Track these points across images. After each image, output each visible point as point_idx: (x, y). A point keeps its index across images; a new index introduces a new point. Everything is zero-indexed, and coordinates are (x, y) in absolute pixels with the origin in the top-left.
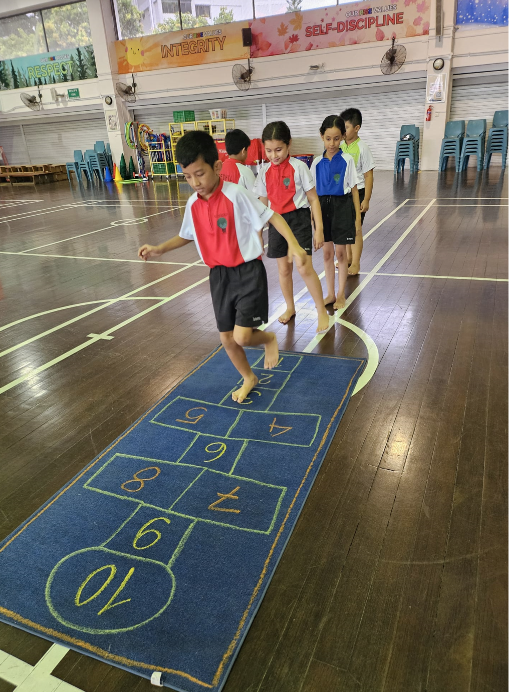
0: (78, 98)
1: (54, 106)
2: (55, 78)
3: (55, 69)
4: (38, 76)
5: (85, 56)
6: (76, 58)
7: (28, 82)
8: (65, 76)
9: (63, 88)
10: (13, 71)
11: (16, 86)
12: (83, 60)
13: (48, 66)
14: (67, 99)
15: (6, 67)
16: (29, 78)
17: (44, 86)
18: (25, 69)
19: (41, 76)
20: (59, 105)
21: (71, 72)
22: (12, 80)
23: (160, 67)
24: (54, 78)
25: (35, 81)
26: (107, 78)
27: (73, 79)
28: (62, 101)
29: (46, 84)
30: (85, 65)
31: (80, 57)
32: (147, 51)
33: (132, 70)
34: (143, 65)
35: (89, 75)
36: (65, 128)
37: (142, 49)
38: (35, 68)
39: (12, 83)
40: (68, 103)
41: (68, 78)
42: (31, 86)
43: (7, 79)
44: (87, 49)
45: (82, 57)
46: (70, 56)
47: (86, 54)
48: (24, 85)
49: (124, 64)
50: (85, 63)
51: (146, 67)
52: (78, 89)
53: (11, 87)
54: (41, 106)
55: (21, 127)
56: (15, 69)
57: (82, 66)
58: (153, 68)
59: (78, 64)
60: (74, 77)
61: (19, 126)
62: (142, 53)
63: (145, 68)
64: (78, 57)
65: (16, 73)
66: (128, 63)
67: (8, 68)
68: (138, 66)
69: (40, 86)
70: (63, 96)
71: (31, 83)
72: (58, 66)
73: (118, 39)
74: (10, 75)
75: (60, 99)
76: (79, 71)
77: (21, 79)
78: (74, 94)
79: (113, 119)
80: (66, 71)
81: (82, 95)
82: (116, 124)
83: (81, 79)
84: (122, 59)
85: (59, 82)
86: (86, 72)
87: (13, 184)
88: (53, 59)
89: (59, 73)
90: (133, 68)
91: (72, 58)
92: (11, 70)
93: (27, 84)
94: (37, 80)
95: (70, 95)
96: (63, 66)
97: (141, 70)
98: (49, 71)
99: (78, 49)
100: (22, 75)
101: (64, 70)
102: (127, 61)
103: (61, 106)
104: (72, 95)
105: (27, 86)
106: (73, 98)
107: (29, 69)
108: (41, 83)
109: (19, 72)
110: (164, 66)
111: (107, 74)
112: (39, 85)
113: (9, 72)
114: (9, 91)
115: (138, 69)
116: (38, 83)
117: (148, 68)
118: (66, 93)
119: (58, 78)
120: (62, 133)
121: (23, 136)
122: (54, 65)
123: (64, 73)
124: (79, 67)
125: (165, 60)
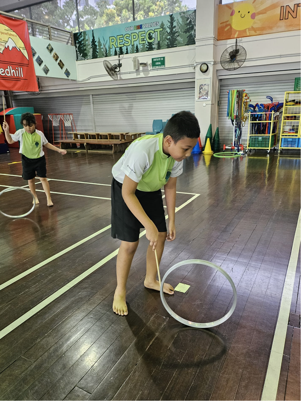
0: (163, 67)
1: (134, 76)
2: (139, 47)
3: (140, 38)
4: (119, 46)
5: (178, 22)
6: (167, 24)
7: (108, 51)
8: (150, 44)
9: (146, 57)
10: (93, 41)
11: (95, 56)
12: (175, 27)
13: (133, 35)
14: (150, 68)
15: (87, 38)
16: (110, 48)
17: (125, 56)
18: (107, 38)
19: (123, 45)
20: (140, 74)
21: (159, 40)
22: (91, 50)
23: (275, 30)
24: (137, 47)
25: (116, 50)
26: (207, 44)
27: (159, 48)
28: (143, 71)
29: (127, 53)
30: (177, 32)
31: (172, 23)
32: (259, 13)
33: (236, 36)
34: (253, 29)
35: (179, 43)
36: (137, 98)
37: (254, 12)
38: (118, 37)
39: (90, 53)
40: (150, 72)
41: (153, 47)
42: (110, 55)
43: (85, 50)
44: (182, 14)
45: (175, 24)
46: (160, 23)
47: (180, 20)
48: (103, 55)
49: (226, 29)
50: (177, 31)
51: (255, 32)
52: (164, 58)
53: (89, 57)
54: (119, 76)
55: (91, 97)
56: (96, 39)
57: (172, 33)
58: (265, 32)
59: (169, 31)
60: (161, 45)
61: (89, 95)
62: (253, 16)
63: (253, 32)
64: (169, 24)
65: (97, 43)
66: (231, 28)
67: (89, 37)
68: (245, 31)
69: (121, 56)
70: (145, 65)
71: (111, 53)
72: (145, 35)
73: (221, 3)
74: (89, 45)
75: (141, 68)
76: (167, 39)
77: (100, 49)
78: (160, 63)
79: (206, 87)
80: (153, 39)
81: (167, 64)
82: (207, 94)
83: (168, 47)
84: (225, 24)
85: (143, 51)
86: (177, 40)
87: (88, 151)
88: (140, 27)
89: (144, 42)
90: (237, 33)
91: (162, 26)
92: (91, 40)
93: (106, 54)
94: (118, 50)
95: (154, 63)
96: (149, 34)
97: (248, 34)
98: (133, 40)
99: (171, 16)
100: (103, 45)
101: (150, 38)
102: (230, 25)
103: (142, 75)
104: (157, 63)
105: (106, 56)
106: (157, 67)
107: (111, 38)
108: (121, 53)
109: (99, 42)
110: (280, 30)
111: (207, 39)
112: (119, 54)
113: (90, 42)
114: (86, 61)
115: (243, 34)
116: (118, 53)
117: (258, 32)
118: (150, 62)
119: (142, 47)
120: (134, 103)
121: (92, 105)
122: (140, 33)
123: (150, 41)
124: (169, 34)
125: (283, 23)
